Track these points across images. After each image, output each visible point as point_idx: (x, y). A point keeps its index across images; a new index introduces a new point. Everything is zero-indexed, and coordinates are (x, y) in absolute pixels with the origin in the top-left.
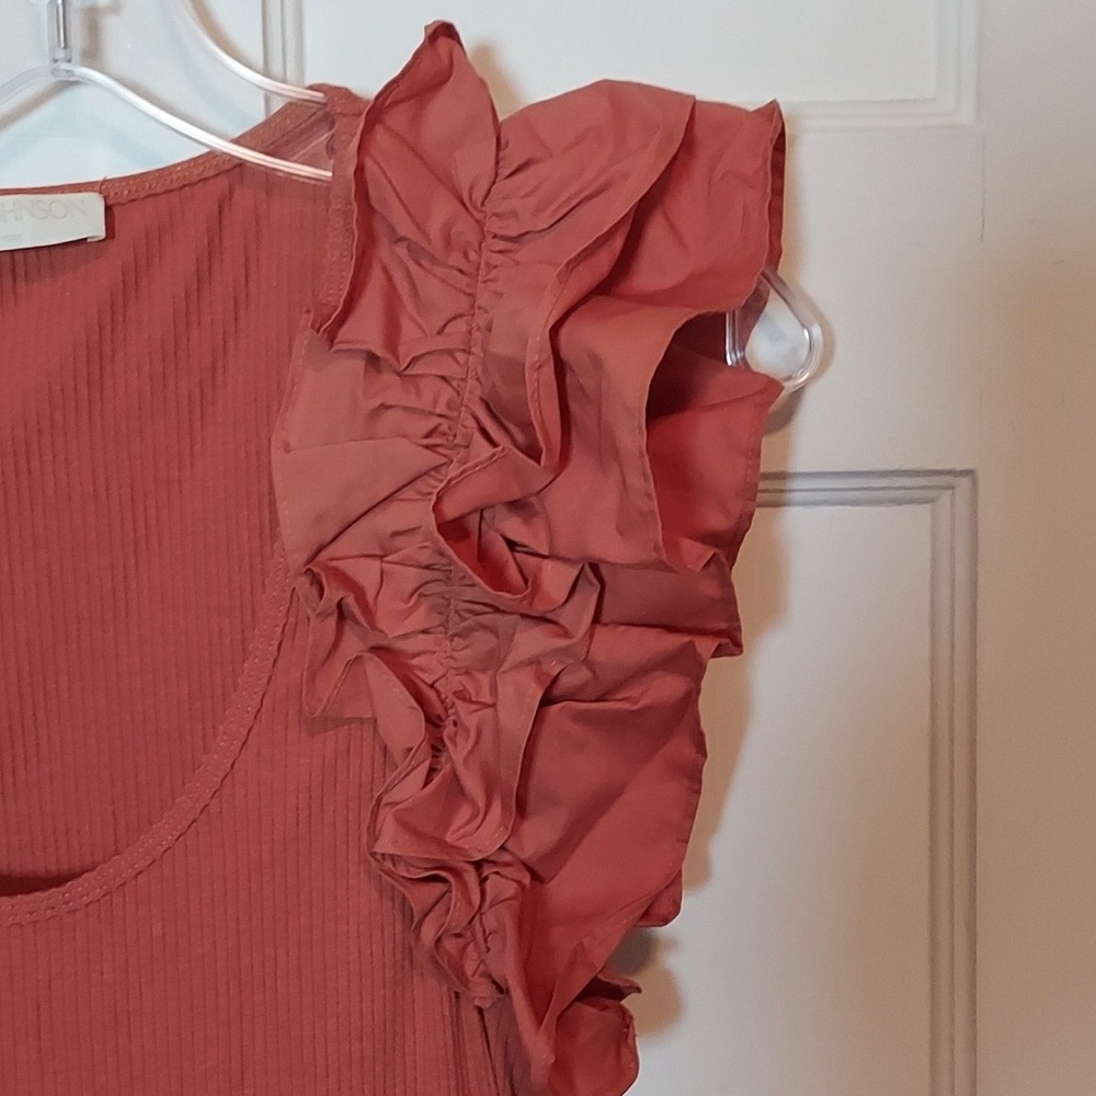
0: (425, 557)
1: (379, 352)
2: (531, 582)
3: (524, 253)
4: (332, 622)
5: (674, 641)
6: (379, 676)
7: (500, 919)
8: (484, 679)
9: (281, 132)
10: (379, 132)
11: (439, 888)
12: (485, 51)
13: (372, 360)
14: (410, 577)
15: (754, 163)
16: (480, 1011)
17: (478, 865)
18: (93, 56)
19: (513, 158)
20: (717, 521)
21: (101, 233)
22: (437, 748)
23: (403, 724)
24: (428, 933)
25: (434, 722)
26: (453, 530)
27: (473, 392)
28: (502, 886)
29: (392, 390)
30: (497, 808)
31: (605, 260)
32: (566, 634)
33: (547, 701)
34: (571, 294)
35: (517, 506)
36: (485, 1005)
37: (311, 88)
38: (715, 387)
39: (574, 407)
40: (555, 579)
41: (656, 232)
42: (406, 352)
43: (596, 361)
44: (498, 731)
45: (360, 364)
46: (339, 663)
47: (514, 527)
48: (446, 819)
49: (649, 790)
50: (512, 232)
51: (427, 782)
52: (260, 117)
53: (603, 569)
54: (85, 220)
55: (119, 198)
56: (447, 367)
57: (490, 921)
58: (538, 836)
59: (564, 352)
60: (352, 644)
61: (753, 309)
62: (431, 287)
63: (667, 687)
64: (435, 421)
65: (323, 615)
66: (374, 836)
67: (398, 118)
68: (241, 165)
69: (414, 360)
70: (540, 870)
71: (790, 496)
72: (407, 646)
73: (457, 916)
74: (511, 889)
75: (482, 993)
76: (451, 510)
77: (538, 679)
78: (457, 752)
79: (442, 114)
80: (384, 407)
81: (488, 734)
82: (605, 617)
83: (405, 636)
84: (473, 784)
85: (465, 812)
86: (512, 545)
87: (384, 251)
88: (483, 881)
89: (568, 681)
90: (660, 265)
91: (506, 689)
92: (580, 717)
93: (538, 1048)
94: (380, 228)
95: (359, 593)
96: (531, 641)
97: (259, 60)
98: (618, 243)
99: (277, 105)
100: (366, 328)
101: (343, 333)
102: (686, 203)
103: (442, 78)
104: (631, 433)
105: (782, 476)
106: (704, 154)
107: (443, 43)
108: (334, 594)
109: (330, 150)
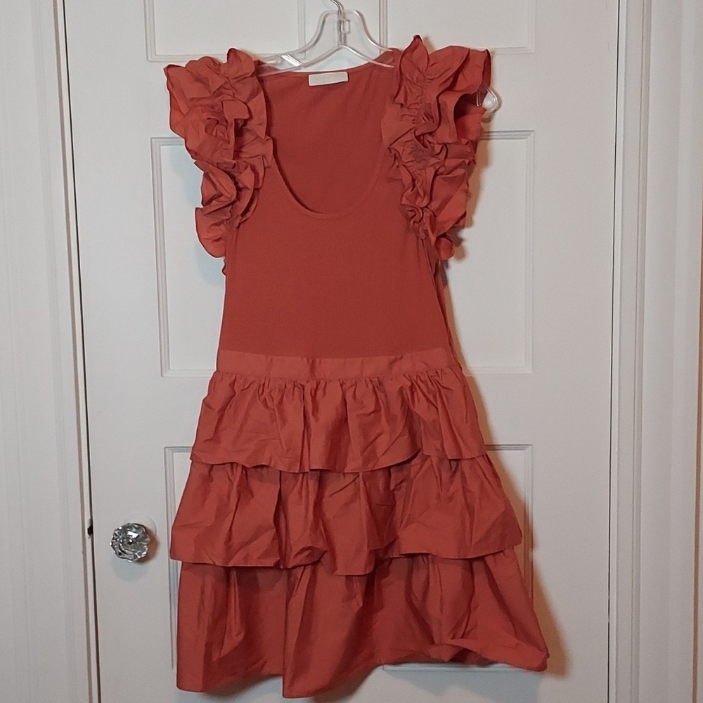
0: (413, 146)
1: (403, 103)
2: (433, 149)
3: (434, 82)
4: (393, 158)
5: (460, 160)
6: (403, 170)
7: (426, 221)
8: (424, 171)
9: (383, 58)
10: (404, 59)
11: (413, 213)
12: (426, 39)
13: (402, 105)
14: (409, 150)
15: (481, 63)
16: (422, 240)
17: (422, 209)
18: (345, 43)
19: (431, 63)
20: (473, 138)
21: (347, 80)
22: (414, 186)
23: (407, 179)
24: (412, 222)
25: (413, 180)
26: (418, 138)
27: (422, 112)
28: (427, 214)
29: (406, 111)
30: (426, 198)
31: (448, 84)
32: (440, 159)
33: (435, 175)
34: (441, 91)
35: (430, 134)
36: (423, 238)
37: (390, 49)
38: (473, 109)
39: (442, 113)
40: (438, 148)
41: (461, 77)
42: (408, 103)
43: (446, 104)
44: (426, 181)
45: (399, 106)
46: (395, 167)
47: (429, 138)
48: (416, 199)
49: (459, 196)
50: (431, 78)
51: (412, 190)
52: (378, 55)
53: (448, 146)
54: (344, 78)
55: (350, 72)
56: (417, 106)
57: (424, 220)
58: (434, 205)
59: (440, 102)
60: (397, 164)
61: (484, 95)
62: (414, 90)
63: (461, 171)
64: (413, 118)
65: (392, 157)
66: (401, 200)
67: (408, 55)
68: (376, 65)
69: (410, 105)
70: (436, 214)
71: (491, 137)
72: (408, 164)
73: (417, 218)
74: (429, 215)
75: (422, 235)
76: (417, 134)
77: (434, 168)
78: (418, 185)
79: (416, 53)
80: (404, 115)
81: (424, 182)
82: (448, 156)
83: (408, 162)
84: (421, 193)
85: (419, 199)
86: (430, 143)
87: (404, 83)
88: (423, 213)
89: (441, 171)
90: (462, 85)
91: (428, 170)
92: (444, 179)
93: (433, 238)
94: (404, 78)
95: (399, 153)
96: (433, 161)
97: (378, 42)
98: (452, 79)
99: (382, 52)
100: (401, 99)
101: (397, 99)
102: (466, 71)
103: (416, 48)
104: (451, 117)
105: (489, 132)
106: (470, 63)
107: (417, 39)
108: (393, 152)
109: (394, 61)
